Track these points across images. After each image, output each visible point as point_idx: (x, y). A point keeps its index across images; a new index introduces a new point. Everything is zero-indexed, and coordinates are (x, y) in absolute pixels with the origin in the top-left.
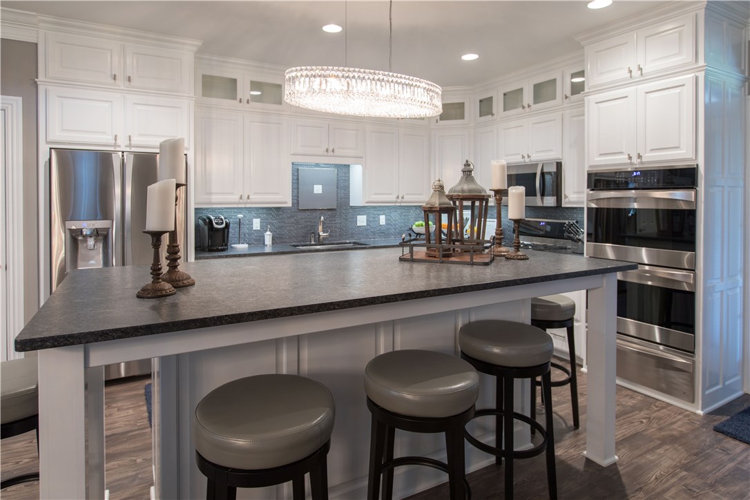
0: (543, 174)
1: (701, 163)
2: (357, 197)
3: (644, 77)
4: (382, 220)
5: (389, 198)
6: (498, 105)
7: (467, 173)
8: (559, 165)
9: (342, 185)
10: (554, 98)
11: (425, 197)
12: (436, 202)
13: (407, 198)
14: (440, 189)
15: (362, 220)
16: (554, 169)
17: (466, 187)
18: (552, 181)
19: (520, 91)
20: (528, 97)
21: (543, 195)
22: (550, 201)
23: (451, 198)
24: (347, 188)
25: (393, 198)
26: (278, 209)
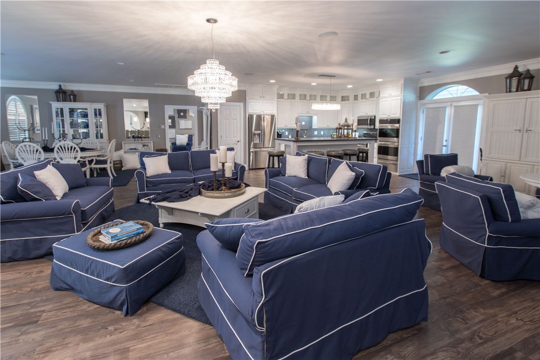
0: (370, 119)
1: (401, 118)
2: (315, 126)
3: (392, 97)
4: (322, 133)
5: (325, 126)
6: (360, 97)
7: (346, 120)
8: (375, 117)
9: (310, 122)
10: (374, 97)
11: (336, 126)
12: (339, 127)
13: (330, 126)
14: (340, 124)
15: (316, 133)
16: (373, 118)
17: (345, 123)
18: (372, 121)
19: (365, 94)
20: (368, 96)
21: (370, 125)
22: (372, 127)
23: (342, 126)
24: (312, 123)
25: (326, 126)
26: (292, 129)
